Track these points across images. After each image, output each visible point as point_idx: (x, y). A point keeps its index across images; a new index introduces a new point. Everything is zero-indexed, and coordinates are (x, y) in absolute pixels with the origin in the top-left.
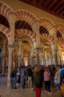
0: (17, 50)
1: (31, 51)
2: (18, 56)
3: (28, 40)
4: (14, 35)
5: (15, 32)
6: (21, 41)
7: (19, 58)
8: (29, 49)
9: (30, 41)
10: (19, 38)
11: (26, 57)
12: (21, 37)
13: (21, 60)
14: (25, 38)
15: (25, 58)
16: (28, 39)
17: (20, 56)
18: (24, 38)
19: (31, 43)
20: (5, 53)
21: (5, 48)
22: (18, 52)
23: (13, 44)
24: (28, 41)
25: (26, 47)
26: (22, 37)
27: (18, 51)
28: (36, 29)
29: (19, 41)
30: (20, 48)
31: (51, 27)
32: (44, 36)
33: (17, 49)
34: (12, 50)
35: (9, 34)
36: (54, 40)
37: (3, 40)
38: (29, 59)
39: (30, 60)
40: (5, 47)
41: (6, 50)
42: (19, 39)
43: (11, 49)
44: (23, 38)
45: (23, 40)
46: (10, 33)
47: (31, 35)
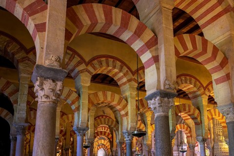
0: (73, 107)
1: (127, 114)
2: (75, 128)
3: (116, 70)
4: (64, 24)
5: (67, 15)
6: (89, 72)
7: (79, 138)
8: (119, 103)
9: (121, 74)
10: (82, 61)
11: (101, 139)
12: (87, 60)
13: (86, 147)
14: (104, 64)
15: (98, 142)
16: (114, 67)
17: (83, 130)
18: (101, 63)
19: (124, 84)
20: (24, 116)
21: (25, 98)
22: (76, 114)
23: (56, 65)
24: (116, 74)
25: (108, 96)
26: (94, 59)
27: (78, 109)
28: (160, 11)
29: (82, 71)
30: (84, 101)
31: (219, 9)
32: (190, 46)
33: (73, 103)
34: (53, 90)
35: (39, 18)
36: (229, 65)
37: (21, 66)
38: (111, 143)
39: (114, 149)
40: (26, 92)
41: (28, 103)
42: (82, 67)
43: (48, 85)
44: (95, 62)
45: (95, 68)
46: (45, 17)
47: (138, 33)
